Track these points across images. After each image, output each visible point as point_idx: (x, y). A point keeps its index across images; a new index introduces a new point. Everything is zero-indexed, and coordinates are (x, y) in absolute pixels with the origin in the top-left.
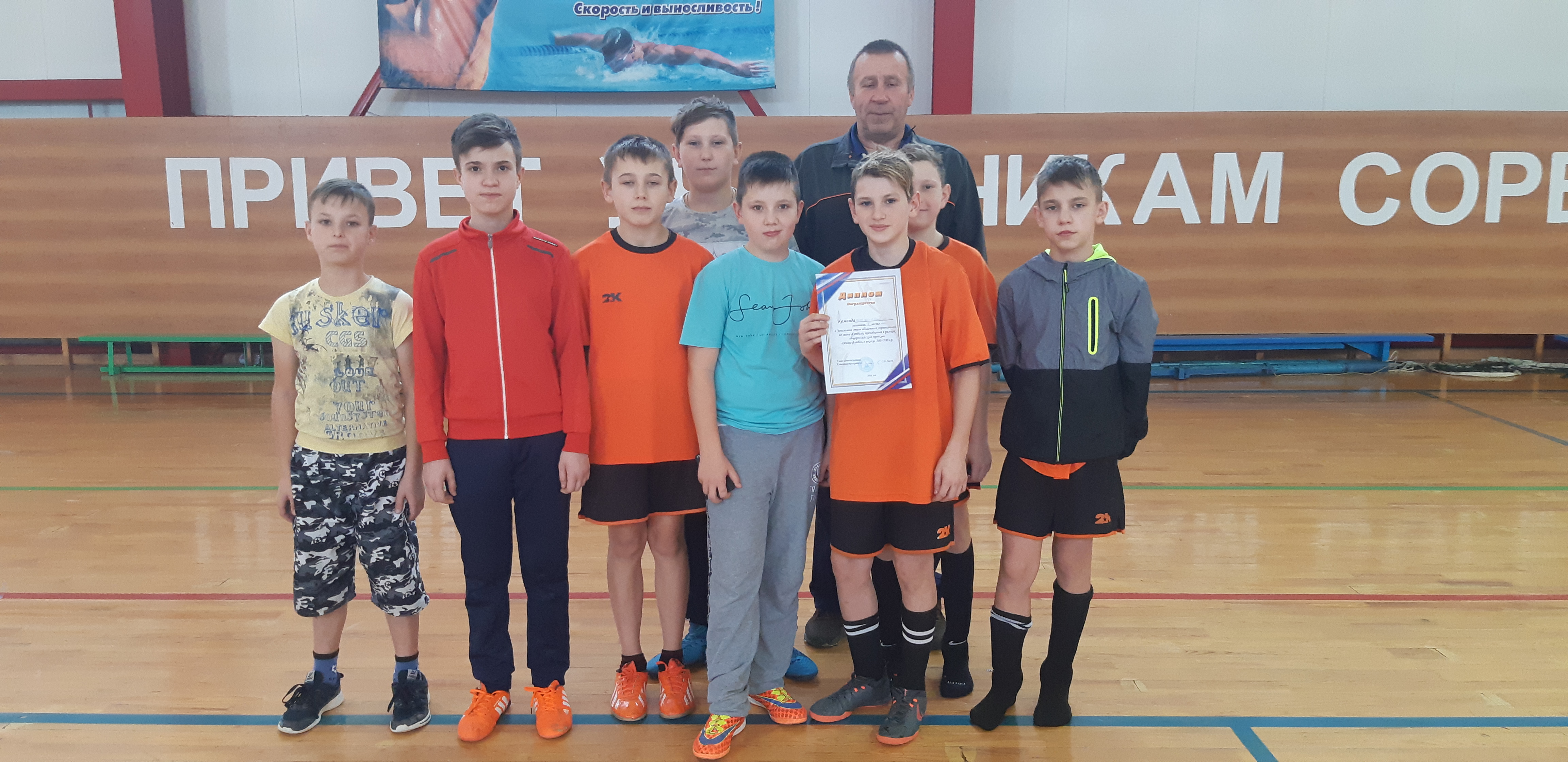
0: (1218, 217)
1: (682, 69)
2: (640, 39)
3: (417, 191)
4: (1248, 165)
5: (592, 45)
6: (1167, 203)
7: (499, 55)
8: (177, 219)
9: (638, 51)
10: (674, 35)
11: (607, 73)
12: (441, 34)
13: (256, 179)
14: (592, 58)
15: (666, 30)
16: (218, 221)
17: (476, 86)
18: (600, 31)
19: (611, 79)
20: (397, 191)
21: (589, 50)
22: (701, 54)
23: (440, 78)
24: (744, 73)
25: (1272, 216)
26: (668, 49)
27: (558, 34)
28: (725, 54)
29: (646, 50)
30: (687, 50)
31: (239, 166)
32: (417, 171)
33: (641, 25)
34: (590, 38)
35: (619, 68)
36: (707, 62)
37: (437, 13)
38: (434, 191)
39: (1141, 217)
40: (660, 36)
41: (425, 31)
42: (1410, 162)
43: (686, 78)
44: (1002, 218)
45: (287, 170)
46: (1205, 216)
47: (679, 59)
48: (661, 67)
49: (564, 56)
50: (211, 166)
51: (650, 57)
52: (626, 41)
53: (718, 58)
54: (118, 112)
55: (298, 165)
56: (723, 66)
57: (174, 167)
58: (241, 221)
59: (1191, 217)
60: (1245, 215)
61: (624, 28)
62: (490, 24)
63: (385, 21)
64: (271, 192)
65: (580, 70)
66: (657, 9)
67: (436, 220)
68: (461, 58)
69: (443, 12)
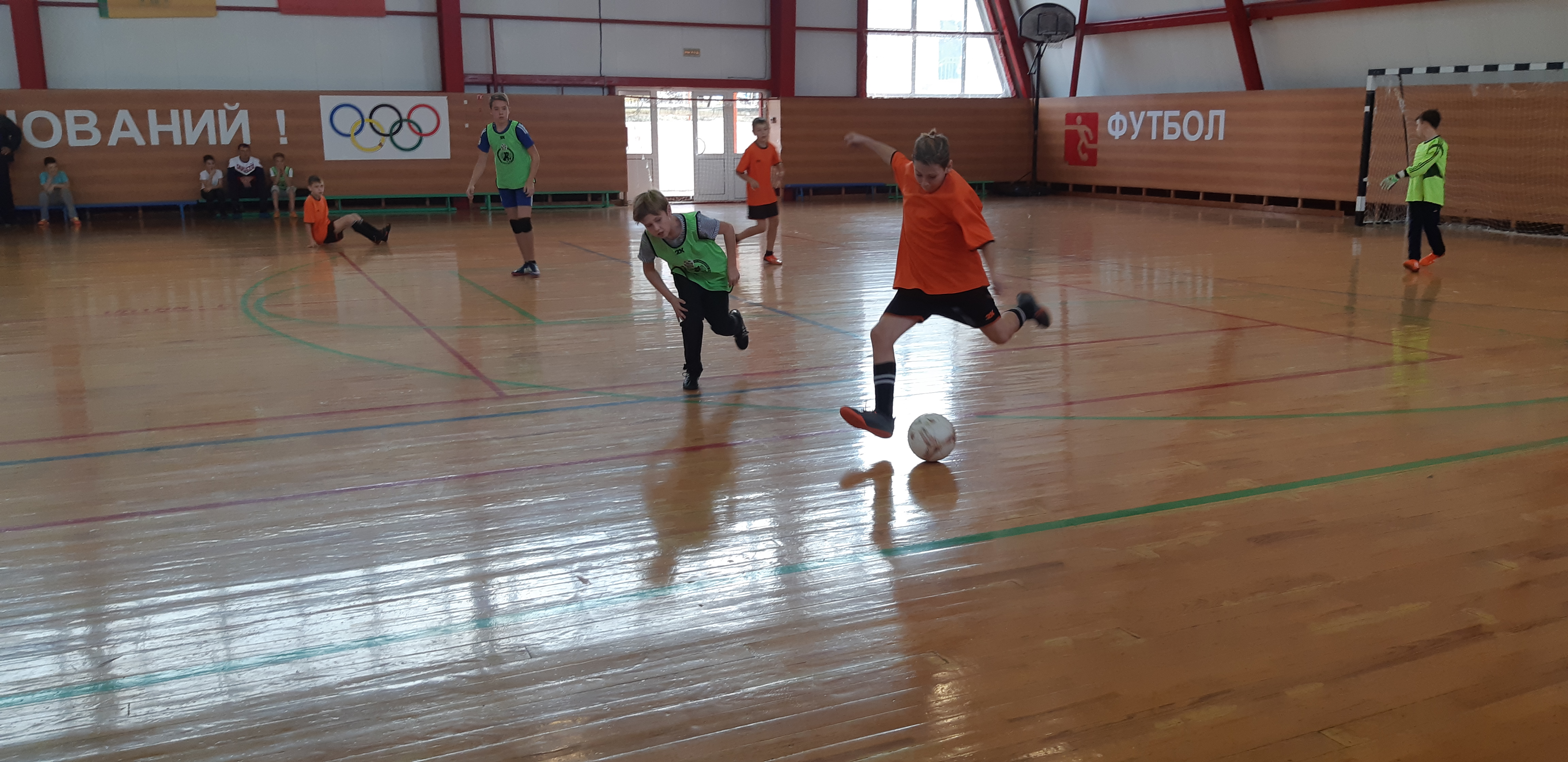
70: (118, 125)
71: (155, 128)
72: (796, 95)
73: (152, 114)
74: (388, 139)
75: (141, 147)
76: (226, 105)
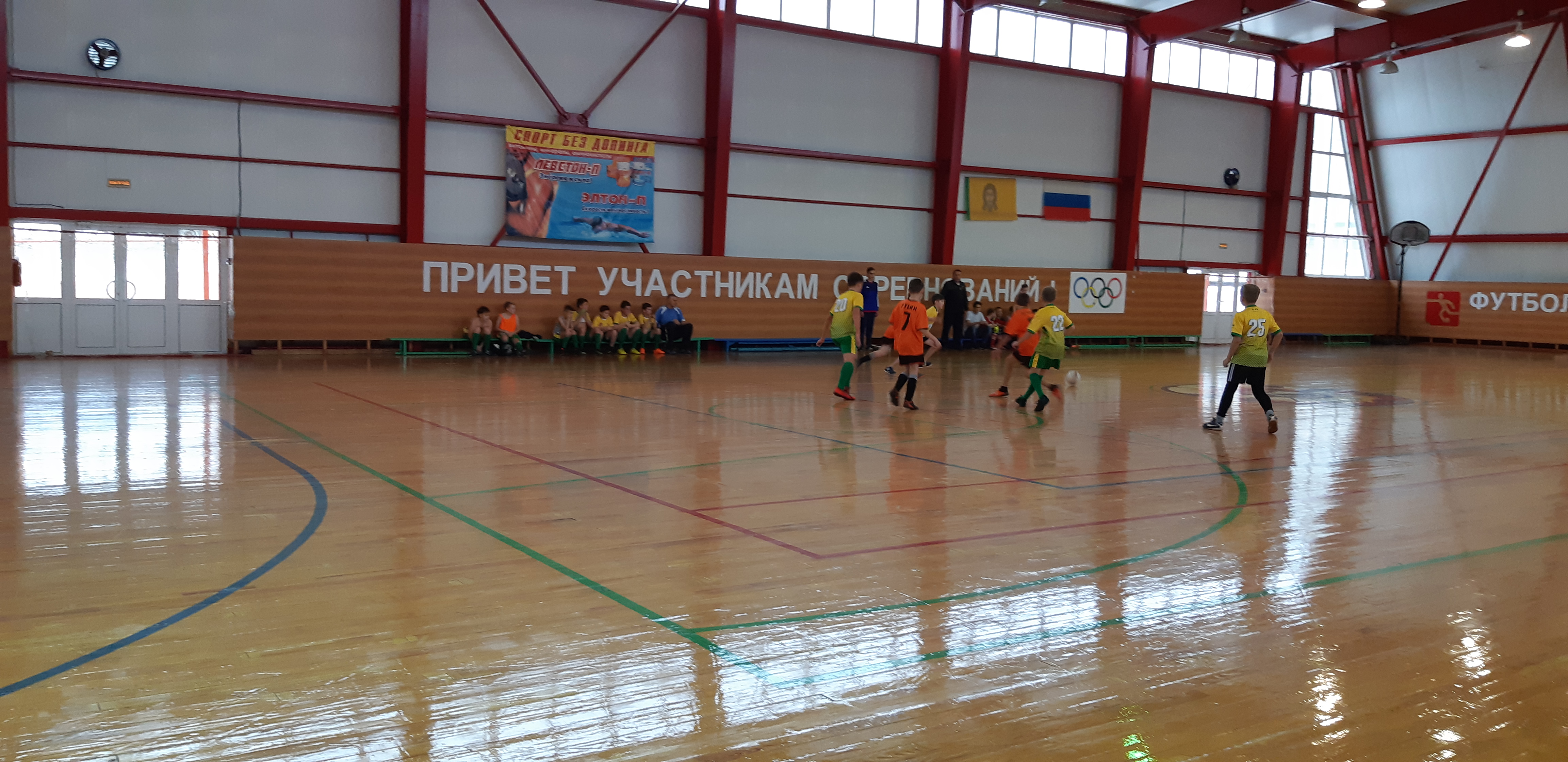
0: (799, 297)
1: (620, 233)
2: (605, 221)
3: (527, 279)
4: (808, 278)
5: (587, 223)
6: (784, 291)
7: (552, 225)
8: (427, 288)
9: (605, 225)
10: (617, 220)
11: (593, 233)
12: (530, 215)
14: (587, 227)
15: (615, 218)
16: (444, 289)
17: (543, 236)
18: (591, 218)
19: (594, 236)
20: (519, 278)
21: (587, 225)
22: (628, 228)
23: (529, 232)
24: (643, 236)
25: (815, 297)
26: (615, 225)
27: (576, 218)
28: (635, 228)
29: (607, 226)
30: (622, 226)
31: (455, 266)
32: (528, 270)
34: (587, 220)
35: (597, 232)
36: (629, 232)
37: (529, 206)
38: (534, 279)
39: (777, 296)
40: (613, 220)
41: (524, 213)
43: (621, 237)
44: (734, 295)
45: (475, 268)
46: (796, 296)
47: (619, 230)
48: (613, 232)
49: (577, 226)
50: (443, 265)
51: (608, 228)
52: (600, 222)
53: (633, 230)
55: (480, 266)
56: (633, 233)
57: (428, 265)
58: (455, 289)
59: (792, 296)
60: (807, 297)
61: (601, 216)
62: (549, 211)
63: (508, 208)
64: (468, 278)
66: (612, 210)
67: (534, 291)
68: (537, 224)
69: (531, 207)
70: (982, 289)
71: (998, 291)
72: (1283, 274)
73: (998, 281)
74: (1097, 299)
75: (991, 302)
76: (1030, 277)
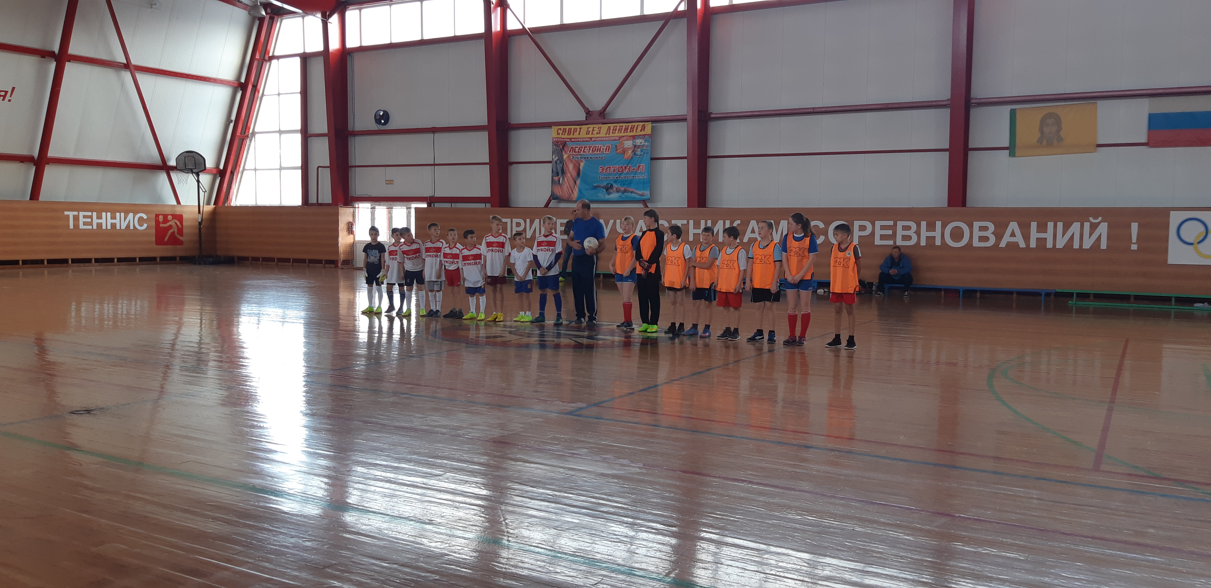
1: (627, 194)
2: (615, 186)
5: (603, 188)
6: (753, 235)
7: (580, 191)
9: (615, 189)
10: (624, 184)
11: (606, 195)
12: (566, 185)
13: (518, 224)
14: (603, 191)
17: (574, 200)
18: (605, 184)
19: (607, 197)
22: (631, 190)
23: (565, 197)
24: (642, 195)
26: (622, 188)
27: (595, 185)
28: (637, 189)
29: (617, 189)
30: (628, 188)
31: (515, 221)
33: (615, 182)
34: (602, 185)
35: (609, 194)
36: (633, 192)
40: (621, 185)
41: (563, 184)
42: (827, 224)
45: (525, 222)
47: (625, 191)
48: (620, 194)
49: (596, 191)
51: (618, 191)
52: (612, 186)
53: (635, 191)
54: (488, 205)
55: (528, 221)
56: (636, 193)
61: (611, 183)
62: (578, 182)
63: (553, 182)
64: (521, 229)
65: (600, 195)
66: (620, 177)
68: (570, 190)
69: (567, 179)
70: (1008, 232)
71: (1034, 235)
73: (1034, 225)
75: (1022, 248)
76: (1091, 219)
